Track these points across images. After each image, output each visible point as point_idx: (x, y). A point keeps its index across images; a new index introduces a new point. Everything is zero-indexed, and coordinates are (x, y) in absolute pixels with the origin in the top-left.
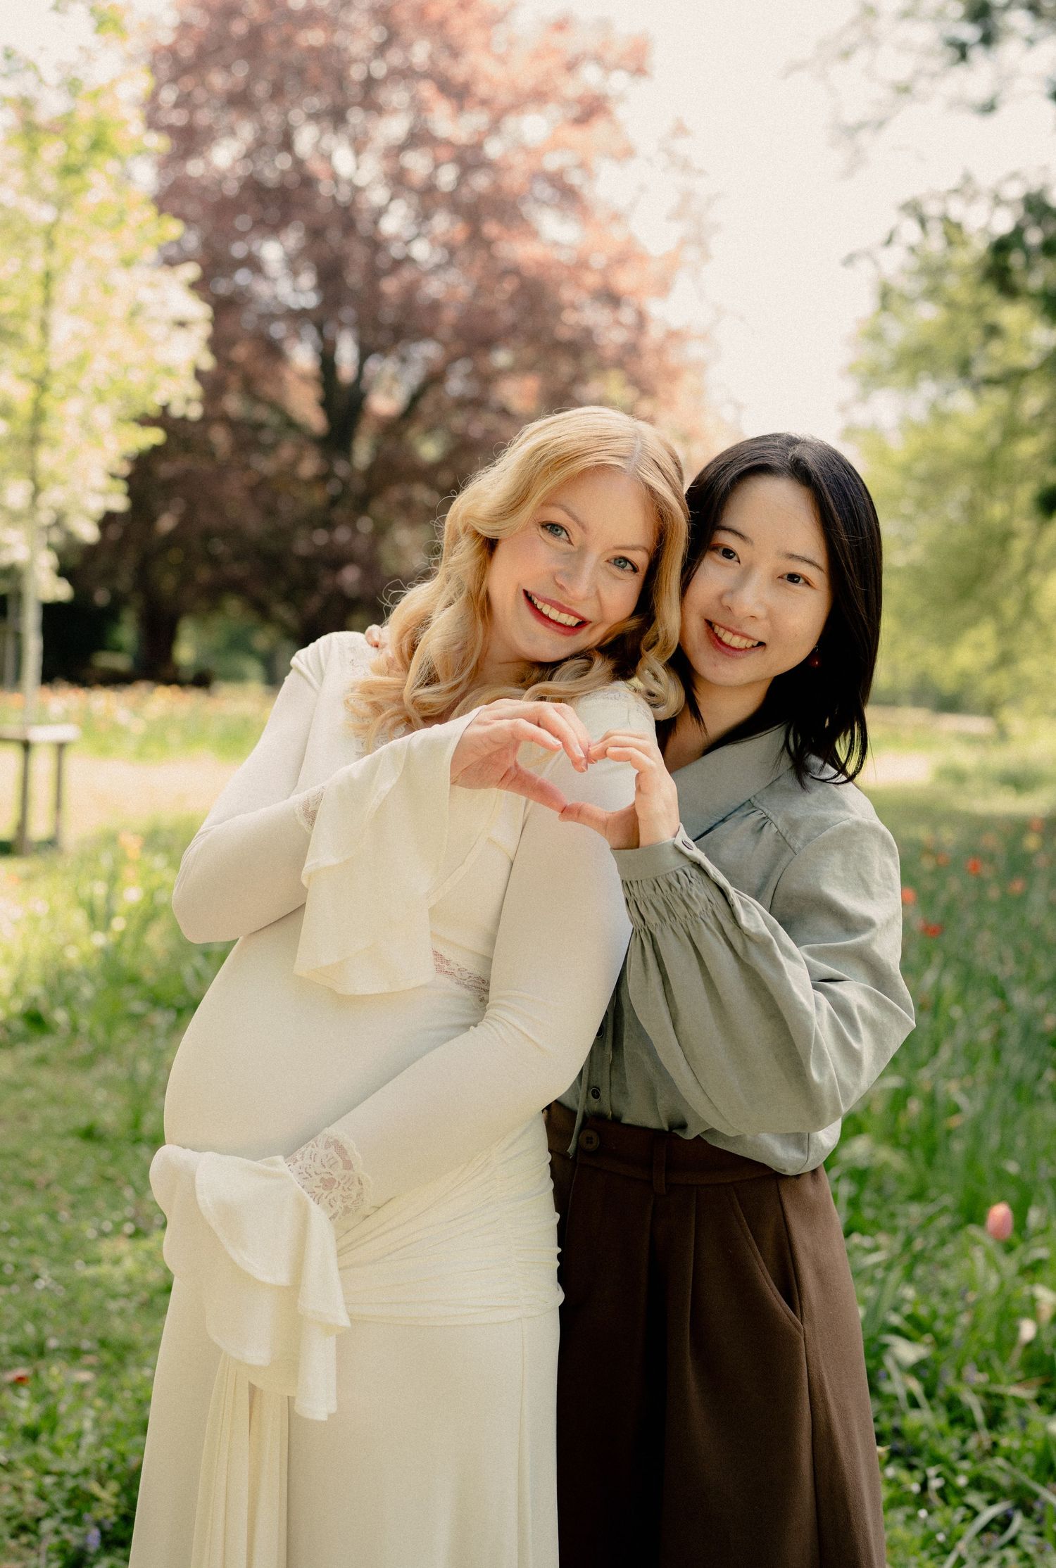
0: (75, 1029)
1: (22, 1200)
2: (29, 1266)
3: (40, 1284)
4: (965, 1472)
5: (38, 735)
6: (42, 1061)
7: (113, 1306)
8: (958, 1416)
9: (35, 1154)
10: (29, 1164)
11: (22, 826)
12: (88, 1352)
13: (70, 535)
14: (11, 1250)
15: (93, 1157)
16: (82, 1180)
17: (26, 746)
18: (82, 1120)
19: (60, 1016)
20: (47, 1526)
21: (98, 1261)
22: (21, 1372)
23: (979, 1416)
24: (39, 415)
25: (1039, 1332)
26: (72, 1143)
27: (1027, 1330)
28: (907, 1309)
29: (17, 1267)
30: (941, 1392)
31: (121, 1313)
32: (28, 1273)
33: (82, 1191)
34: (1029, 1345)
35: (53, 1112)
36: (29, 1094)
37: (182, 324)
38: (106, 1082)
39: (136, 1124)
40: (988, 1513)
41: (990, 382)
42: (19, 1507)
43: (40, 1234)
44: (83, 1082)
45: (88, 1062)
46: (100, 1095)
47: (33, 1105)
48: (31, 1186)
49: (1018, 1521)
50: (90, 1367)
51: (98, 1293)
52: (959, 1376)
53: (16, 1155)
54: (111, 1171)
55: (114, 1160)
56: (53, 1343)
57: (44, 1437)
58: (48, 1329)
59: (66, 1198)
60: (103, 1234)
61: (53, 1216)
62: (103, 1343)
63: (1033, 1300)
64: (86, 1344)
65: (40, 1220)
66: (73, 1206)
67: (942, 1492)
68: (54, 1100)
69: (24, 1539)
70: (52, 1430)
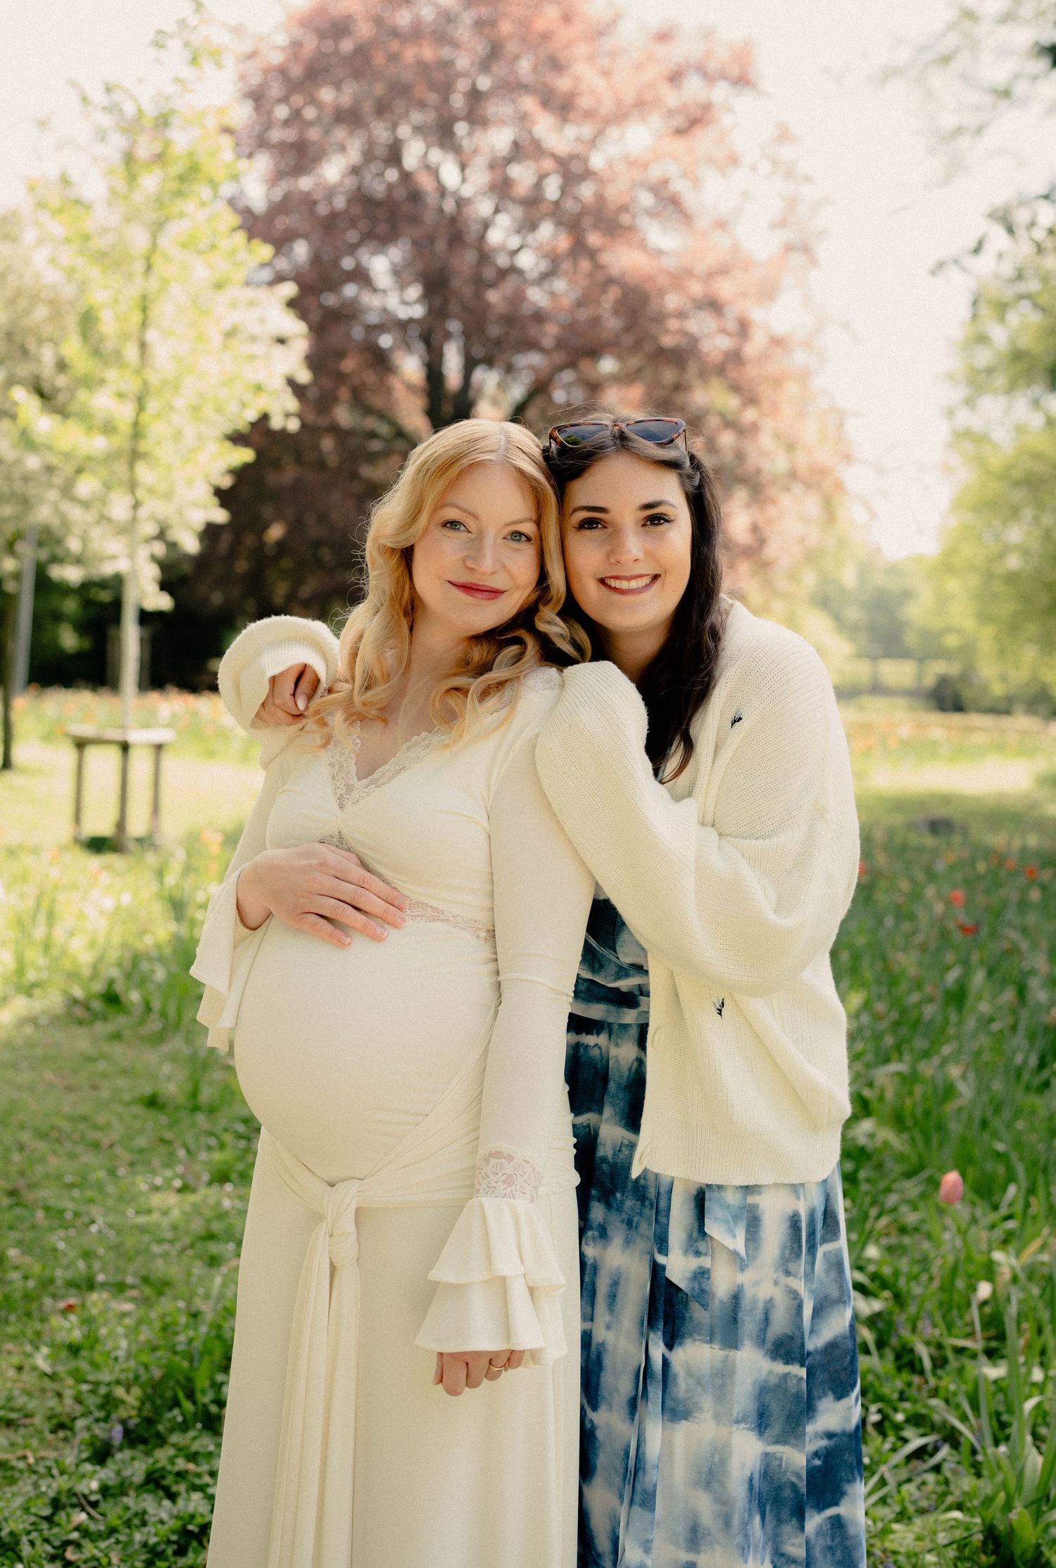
0: (148, 1009)
1: (87, 1158)
2: (88, 1213)
3: (94, 1228)
4: (904, 1411)
5: (135, 737)
6: (116, 1037)
7: (156, 1249)
8: (907, 1361)
9: (101, 1119)
10: (96, 1127)
11: (121, 825)
12: (133, 1287)
13: (172, 546)
14: (73, 1199)
15: (155, 1122)
16: (141, 1142)
17: (125, 747)
18: (148, 1090)
19: (135, 996)
20: (80, 1423)
21: (149, 1211)
22: (72, 1301)
23: (927, 1364)
24: (137, 432)
25: (994, 1292)
26: (138, 1110)
27: (984, 1291)
28: (871, 1268)
29: (77, 1214)
30: (894, 1341)
31: (165, 1255)
32: (86, 1219)
33: (141, 1151)
34: (984, 1303)
35: (121, 1082)
36: (101, 1066)
37: (281, 341)
38: (173, 1058)
39: (194, 1094)
40: (916, 1443)
42: (59, 1410)
43: (100, 1187)
44: (151, 1056)
45: (159, 1039)
46: (166, 1068)
47: (105, 1076)
48: (96, 1146)
49: (945, 1451)
50: (133, 1300)
51: (146, 1238)
52: (914, 1329)
53: (84, 1118)
54: (168, 1135)
55: (171, 1126)
56: (101, 1278)
57: (84, 1353)
58: (97, 1265)
59: (126, 1157)
60: (156, 1189)
61: (112, 1172)
62: (146, 1280)
63: (992, 1264)
64: (130, 1280)
65: (101, 1174)
66: (132, 1164)
67: (879, 1426)
68: (125, 1072)
69: (61, 1434)
70: (92, 1348)
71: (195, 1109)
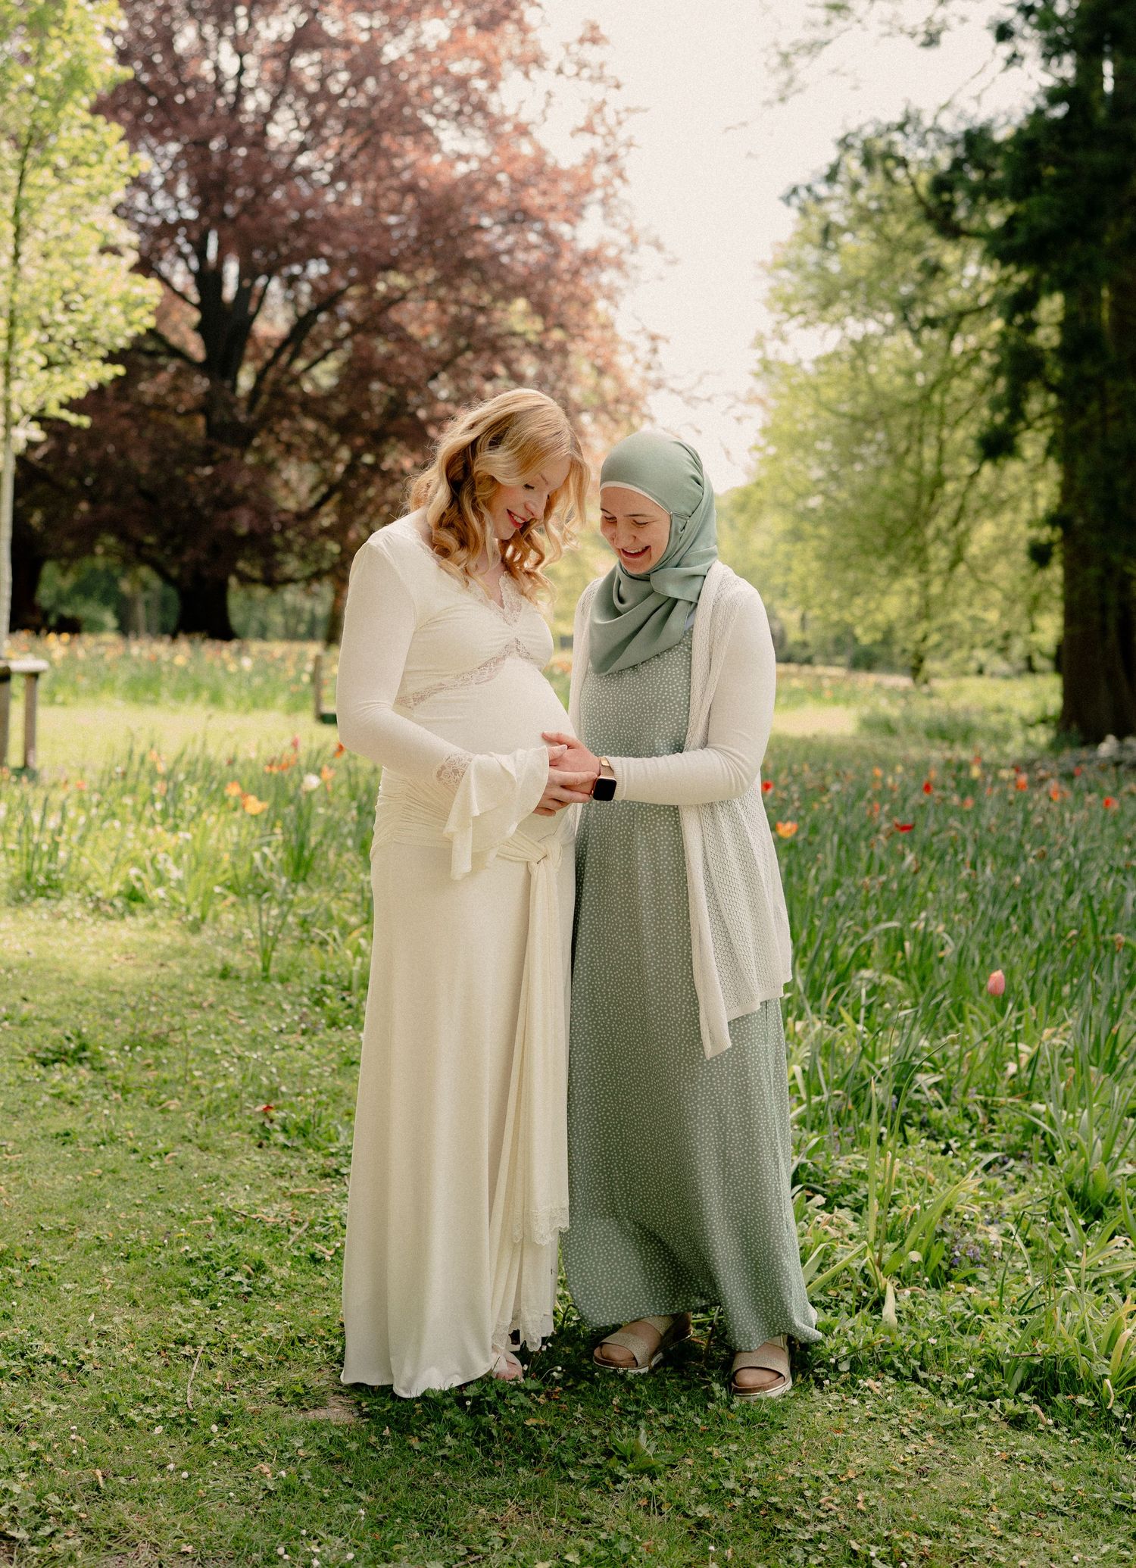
5: (15, 665)
9: (190, 987)
10: (189, 993)
16: (239, 1002)
17: (4, 676)
18: (215, 965)
19: (158, 894)
25: (1019, 1068)
26: (216, 981)
27: (1012, 1068)
34: (1014, 1076)
41: (930, 323)
48: (200, 1007)
63: (1017, 1051)
71: (266, 979)
